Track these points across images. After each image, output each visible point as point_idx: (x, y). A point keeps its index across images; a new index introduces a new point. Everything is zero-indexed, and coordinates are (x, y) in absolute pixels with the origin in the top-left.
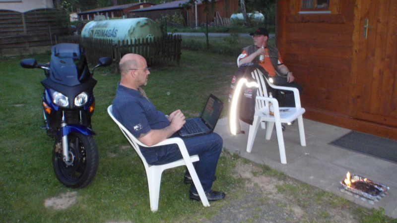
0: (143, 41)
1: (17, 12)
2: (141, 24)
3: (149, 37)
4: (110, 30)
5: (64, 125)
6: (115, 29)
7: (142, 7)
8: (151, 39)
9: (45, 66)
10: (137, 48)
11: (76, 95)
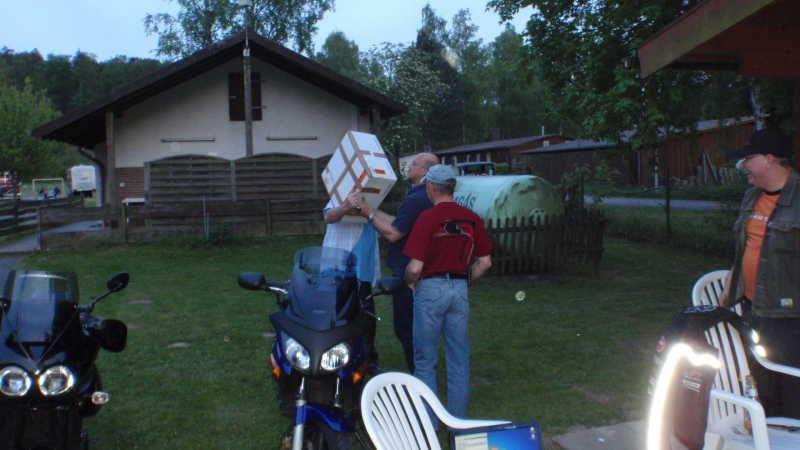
0: (523, 223)
1: (305, 158)
2: (519, 189)
3: (536, 216)
4: (463, 198)
5: (301, 403)
6: (473, 195)
7: (546, 143)
8: (539, 218)
9: (281, 287)
10: (510, 235)
11: (328, 348)
